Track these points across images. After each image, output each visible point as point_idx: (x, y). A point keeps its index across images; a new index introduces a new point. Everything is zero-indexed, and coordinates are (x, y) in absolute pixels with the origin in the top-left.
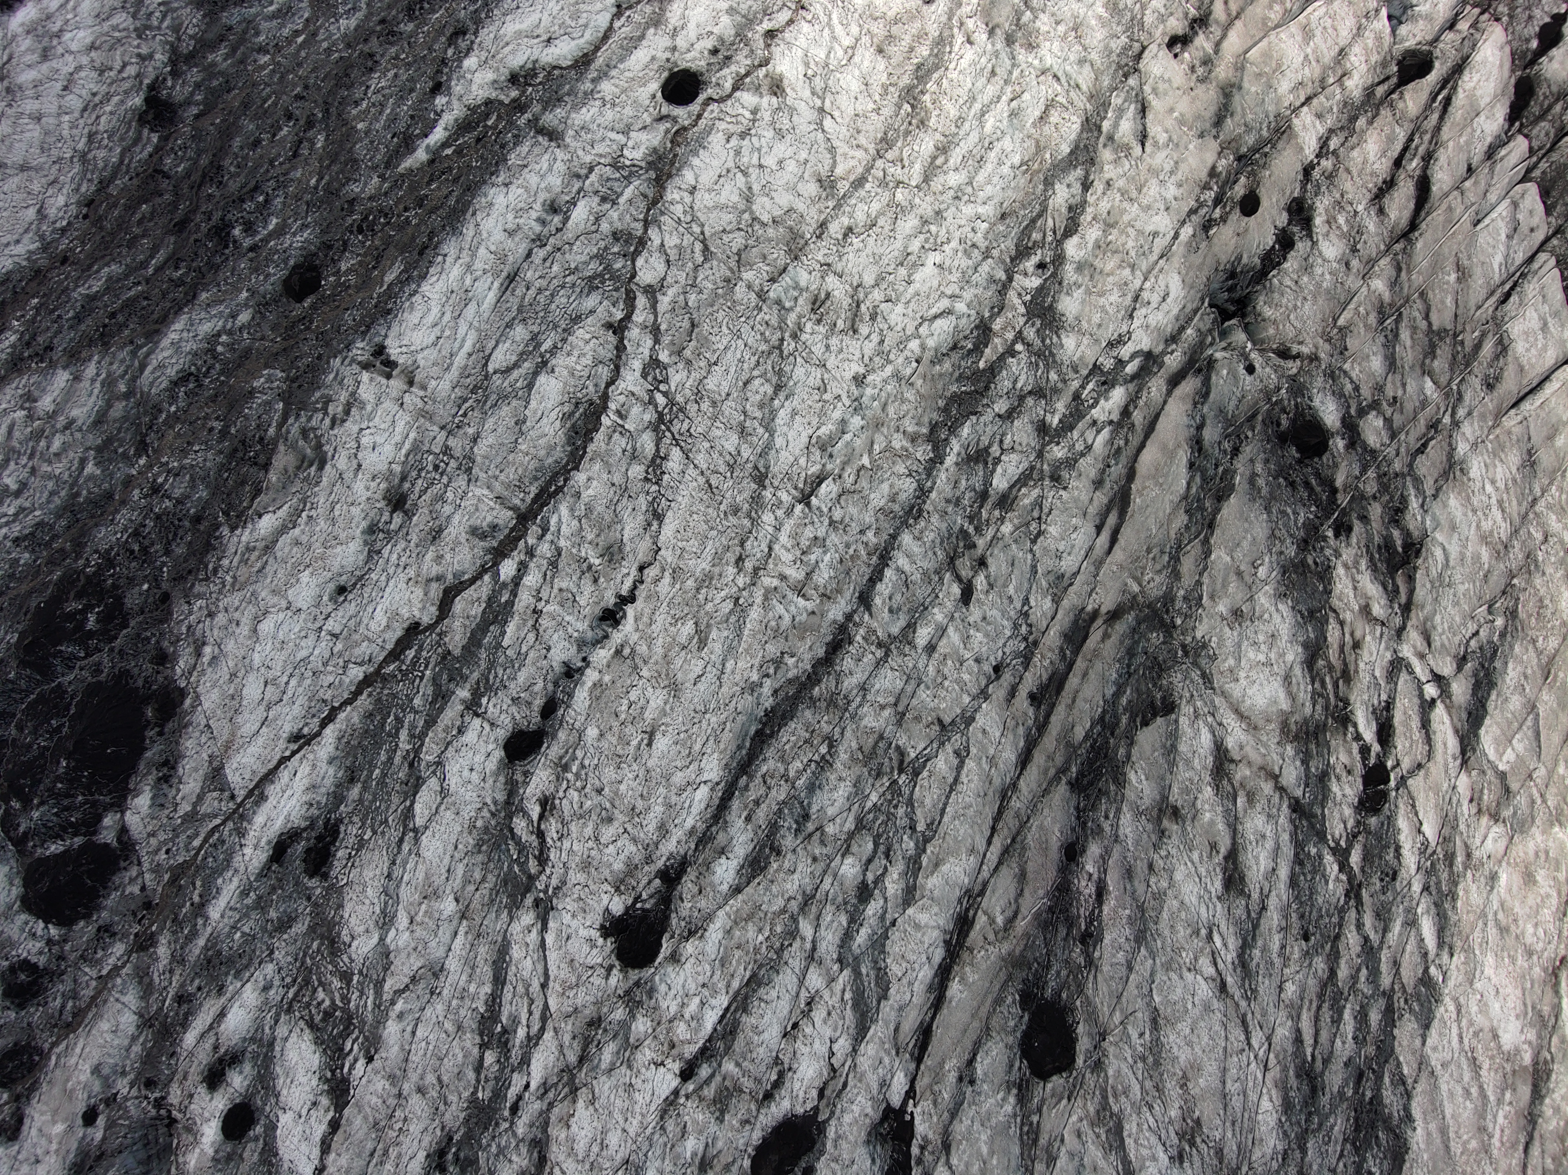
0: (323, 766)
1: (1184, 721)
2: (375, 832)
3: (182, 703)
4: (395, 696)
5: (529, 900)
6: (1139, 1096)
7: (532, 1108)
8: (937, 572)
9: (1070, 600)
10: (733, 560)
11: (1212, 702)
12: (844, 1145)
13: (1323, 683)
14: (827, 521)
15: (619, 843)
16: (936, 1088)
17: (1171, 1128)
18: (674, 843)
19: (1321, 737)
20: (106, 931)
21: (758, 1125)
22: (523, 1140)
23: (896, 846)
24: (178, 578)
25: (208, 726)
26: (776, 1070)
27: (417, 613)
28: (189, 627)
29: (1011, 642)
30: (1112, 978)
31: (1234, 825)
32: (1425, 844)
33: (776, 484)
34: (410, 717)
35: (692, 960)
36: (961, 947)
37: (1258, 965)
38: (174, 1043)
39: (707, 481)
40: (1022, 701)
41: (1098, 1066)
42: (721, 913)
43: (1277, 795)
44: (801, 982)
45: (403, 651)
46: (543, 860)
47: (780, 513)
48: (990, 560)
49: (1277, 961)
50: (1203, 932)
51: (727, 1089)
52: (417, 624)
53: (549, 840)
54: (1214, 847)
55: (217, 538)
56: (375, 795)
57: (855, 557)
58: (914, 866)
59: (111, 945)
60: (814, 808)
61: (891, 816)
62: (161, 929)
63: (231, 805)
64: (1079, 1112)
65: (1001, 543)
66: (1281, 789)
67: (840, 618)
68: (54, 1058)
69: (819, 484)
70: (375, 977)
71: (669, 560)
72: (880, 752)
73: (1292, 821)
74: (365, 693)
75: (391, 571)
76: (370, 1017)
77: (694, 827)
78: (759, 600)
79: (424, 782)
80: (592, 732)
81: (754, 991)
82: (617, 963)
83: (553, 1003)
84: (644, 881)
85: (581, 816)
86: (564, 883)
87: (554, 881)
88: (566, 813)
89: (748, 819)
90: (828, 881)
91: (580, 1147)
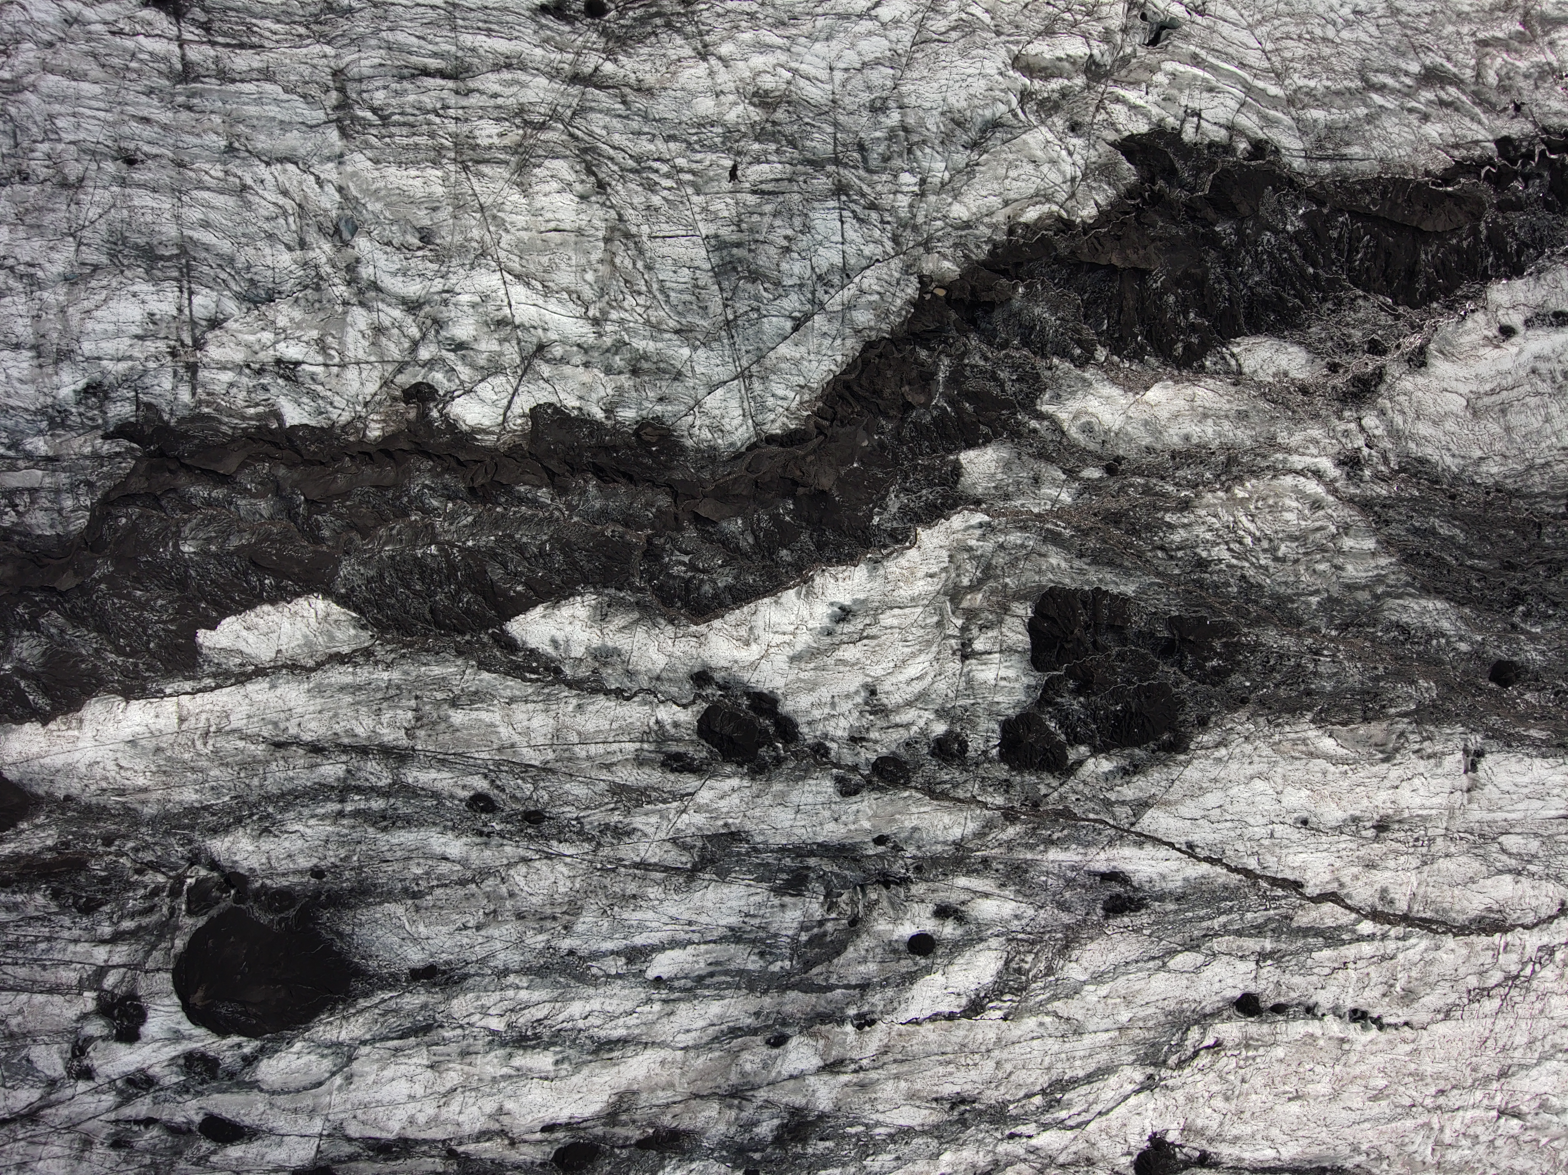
0: (1180, 877)
2: (1150, 936)
3: (1179, 753)
4: (1246, 897)
5: (1150, 1069)
7: (1017, 1148)
10: (1440, 1087)
14: (1492, 1137)
15: (1215, 1114)
18: (1228, 1152)
20: (1008, 785)
22: (994, 1154)
24: (1262, 702)
25: (1173, 780)
27: (1310, 882)
28: (1232, 728)
33: (1504, 1087)
34: (1236, 916)
38: (953, 872)
39: (1487, 1038)
45: (1279, 886)
46: (1181, 1065)
47: (1485, 1101)
52: (1302, 886)
53: (1196, 1061)
55: (1302, 712)
56: (1174, 922)
59: (1000, 794)
62: (1024, 823)
63: (1126, 826)
68: (907, 794)
71: (1422, 1042)
75: (1333, 849)
76: (1031, 1003)
77: (1243, 1159)
78: (1420, 1120)
80: (1279, 1052)
82: (1136, 1156)
83: (1092, 1126)
84: (1194, 1145)
85: (1221, 1077)
86: (1172, 1090)
87: (1170, 1083)
88: (1218, 1066)
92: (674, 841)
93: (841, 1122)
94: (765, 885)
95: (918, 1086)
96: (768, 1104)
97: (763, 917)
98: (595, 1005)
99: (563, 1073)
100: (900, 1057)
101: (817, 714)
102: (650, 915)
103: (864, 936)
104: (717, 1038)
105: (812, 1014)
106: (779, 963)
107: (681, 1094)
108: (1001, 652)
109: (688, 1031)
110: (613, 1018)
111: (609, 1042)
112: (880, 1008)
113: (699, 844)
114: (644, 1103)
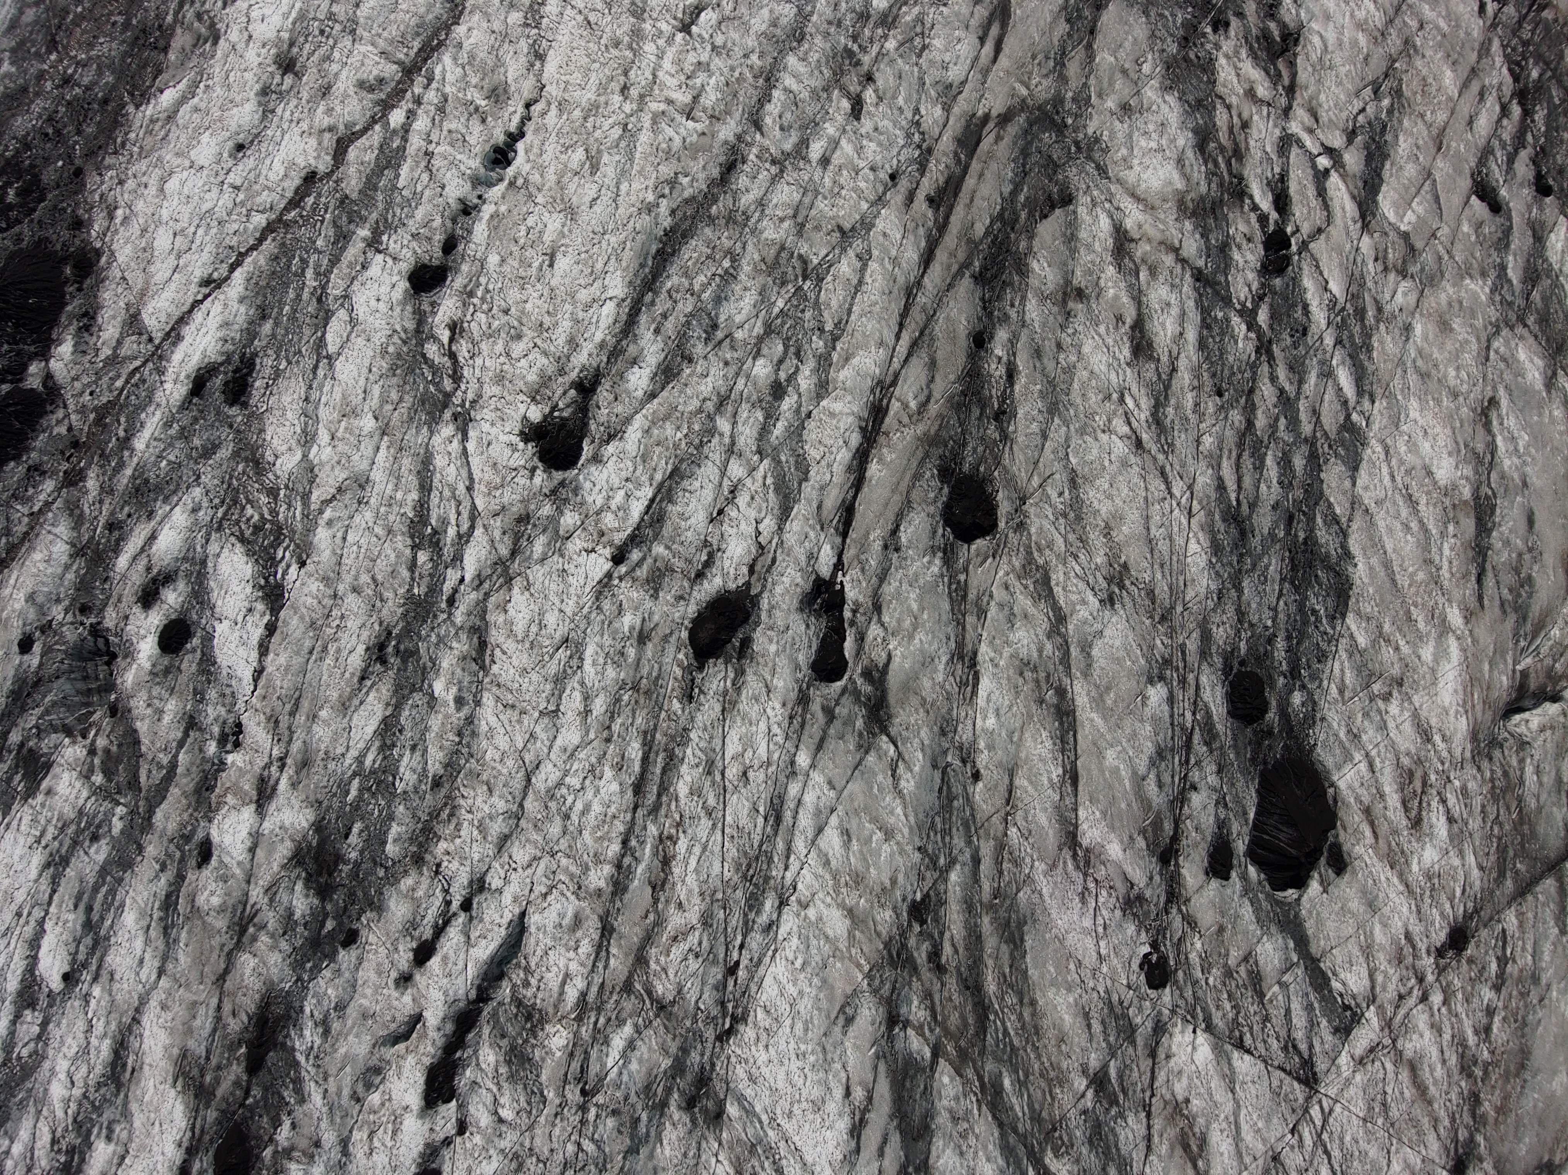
0: (235, 306)
1: (1082, 211)
2: (289, 363)
3: (97, 261)
4: (298, 240)
5: (448, 416)
6: (1063, 548)
7: (468, 599)
8: (825, 89)
9: (961, 106)
10: (618, 89)
11: (1108, 190)
12: (777, 613)
13: (1216, 164)
14: (709, 48)
15: (531, 357)
16: (863, 557)
17: (1098, 574)
18: (586, 356)
19: (1218, 212)
20: (36, 470)
21: (693, 601)
22: (461, 628)
23: (806, 347)
24: (90, 154)
25: (123, 278)
26: (705, 551)
27: (312, 162)
28: (102, 195)
29: (905, 151)
30: (1027, 447)
31: (1138, 297)
32: (1333, 302)
33: (655, 15)
34: (314, 257)
35: (614, 459)
36: (877, 434)
37: (1173, 421)
38: (107, 569)
39: (586, 19)
40: (920, 204)
41: (1021, 526)
42: (638, 416)
43: (1179, 266)
44: (723, 473)
45: (302, 198)
46: (457, 378)
47: (661, 42)
48: (877, 75)
49: (1191, 416)
50: (1115, 396)
51: (659, 569)
52: (314, 173)
53: (461, 360)
54: (1119, 319)
55: (123, 116)
56: (286, 329)
57: (740, 79)
58: (824, 362)
59: (42, 482)
60: (722, 318)
61: (798, 321)
62: (89, 465)
63: (150, 347)
64: (1004, 568)
65: (886, 59)
66: (1183, 261)
67: (731, 138)
69: (698, 15)
70: (301, 490)
71: (554, 94)
72: (783, 262)
73: (1196, 289)
74: (270, 239)
75: (285, 126)
76: (299, 527)
77: (603, 341)
78: (647, 124)
79: (333, 314)
80: (493, 260)
81: (677, 483)
82: (540, 465)
83: (480, 504)
84: (559, 392)
85: (491, 336)
86: (480, 396)
87: (470, 396)
88: (476, 334)
89: (657, 331)
90: (741, 382)
91: (519, 629)
93: (336, 804)
94: (15, 807)
95: (334, 695)
96: (271, 890)
97: (49, 821)
99: (124, 1135)
100: (288, 707)
103: (133, 703)
104: (165, 928)
105: (193, 800)
106: (115, 820)
107: (209, 995)
109: (141, 961)
110: (86, 1050)
111: (113, 1063)
112: (222, 711)
114: (203, 1047)
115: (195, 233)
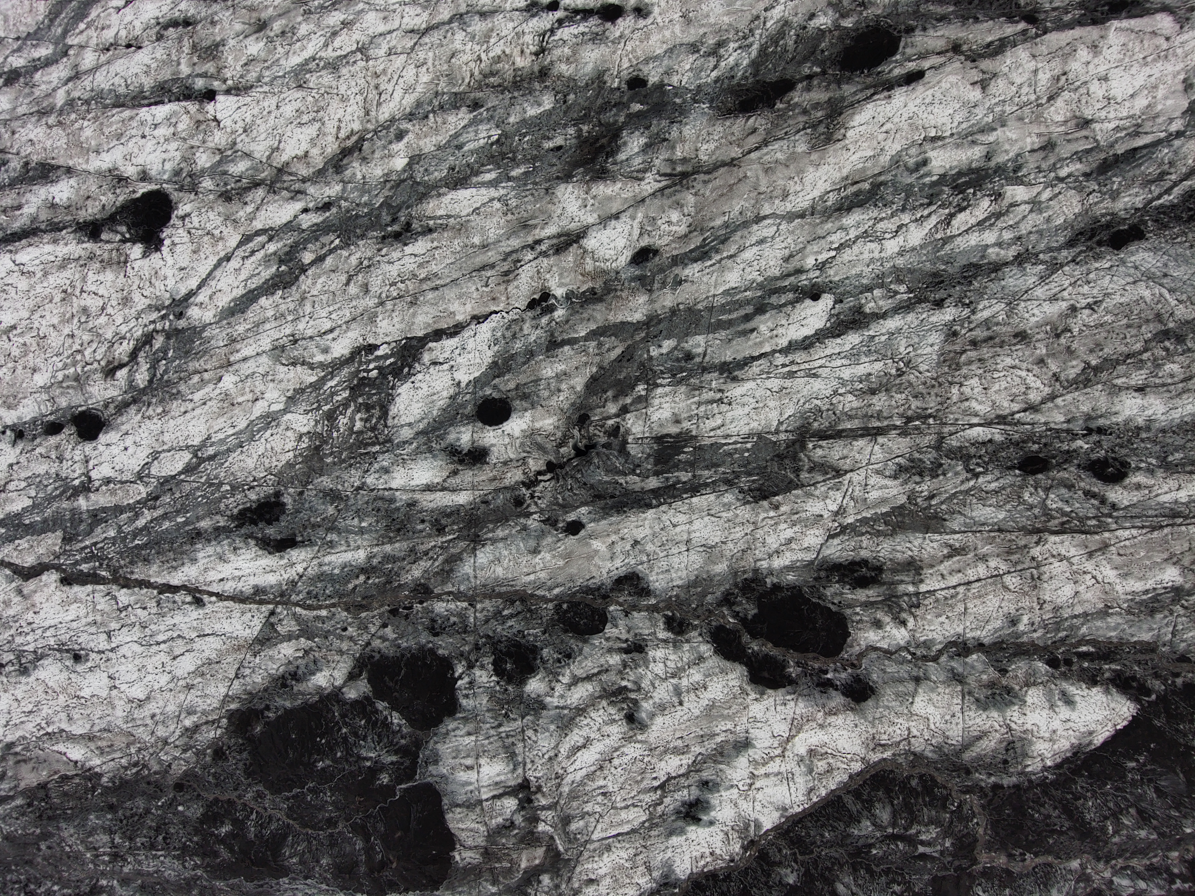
2: (218, 484)
3: (237, 710)
4: (121, 554)
5: (182, 324)
7: (318, 192)
15: (93, 288)
18: (69, 246)
20: (433, 628)
21: (210, 12)
22: (342, 181)
24: (159, 787)
25: (237, 676)
26: (166, 33)
27: (53, 587)
28: (185, 751)
34: (126, 529)
35: (134, 161)
42: (90, 168)
44: (97, 67)
45: (87, 574)
51: (200, 57)
52: (62, 580)
53: (131, 346)
55: (114, 783)
56: (194, 508)
59: (440, 615)
62: (403, 587)
63: (279, 609)
70: (314, 394)
74: (134, 576)
75: (39, 631)
76: (344, 373)
79: (160, 477)
80: (41, 379)
82: (173, 216)
83: (234, 241)
84: (109, 245)
85: (98, 334)
86: (150, 305)
87: (155, 314)
88: (105, 347)
89: (19, 207)
90: (21, 110)
91: (312, 130)
92: (839, 473)
93: (541, 174)
94: (707, 441)
96: (638, 175)
97: (700, 403)
98: (892, 246)
99: (913, 151)
101: (696, 676)
102: (846, 374)
103: (566, 405)
104: (722, 241)
105: (608, 297)
106: (664, 350)
107: (751, 161)
108: (480, 802)
109: (762, 241)
110: (865, 235)
111: (861, 205)
113: (804, 475)
114: (797, 137)
115: (164, 642)
